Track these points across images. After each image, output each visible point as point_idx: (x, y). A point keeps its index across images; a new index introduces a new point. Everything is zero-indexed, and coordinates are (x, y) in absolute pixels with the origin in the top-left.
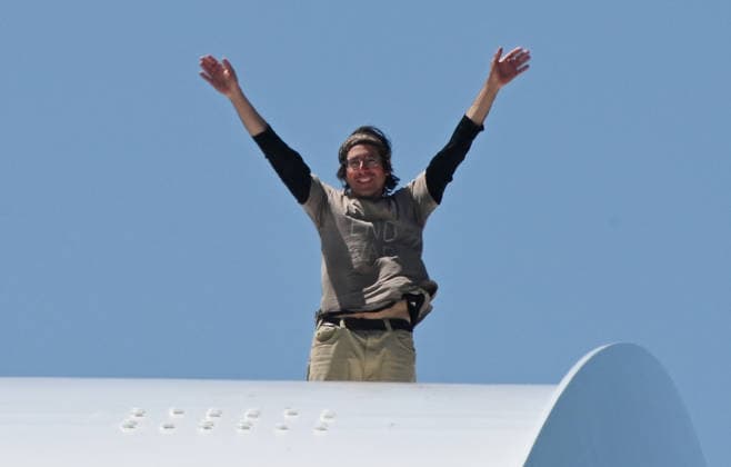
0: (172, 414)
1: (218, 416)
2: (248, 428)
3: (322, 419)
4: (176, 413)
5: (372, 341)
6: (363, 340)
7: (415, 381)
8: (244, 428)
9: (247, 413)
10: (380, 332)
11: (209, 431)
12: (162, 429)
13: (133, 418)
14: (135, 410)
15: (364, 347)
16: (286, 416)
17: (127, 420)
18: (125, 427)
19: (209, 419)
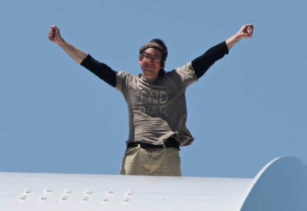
0: (45, 191)
1: (70, 193)
2: (86, 200)
3: (126, 195)
4: (48, 191)
5: (155, 154)
6: (150, 154)
7: (180, 175)
8: (85, 200)
9: (86, 192)
10: (160, 149)
11: (65, 201)
12: (40, 200)
13: (25, 194)
14: (26, 189)
15: (150, 157)
16: (107, 194)
17: (21, 195)
18: (20, 199)
19: (65, 194)
